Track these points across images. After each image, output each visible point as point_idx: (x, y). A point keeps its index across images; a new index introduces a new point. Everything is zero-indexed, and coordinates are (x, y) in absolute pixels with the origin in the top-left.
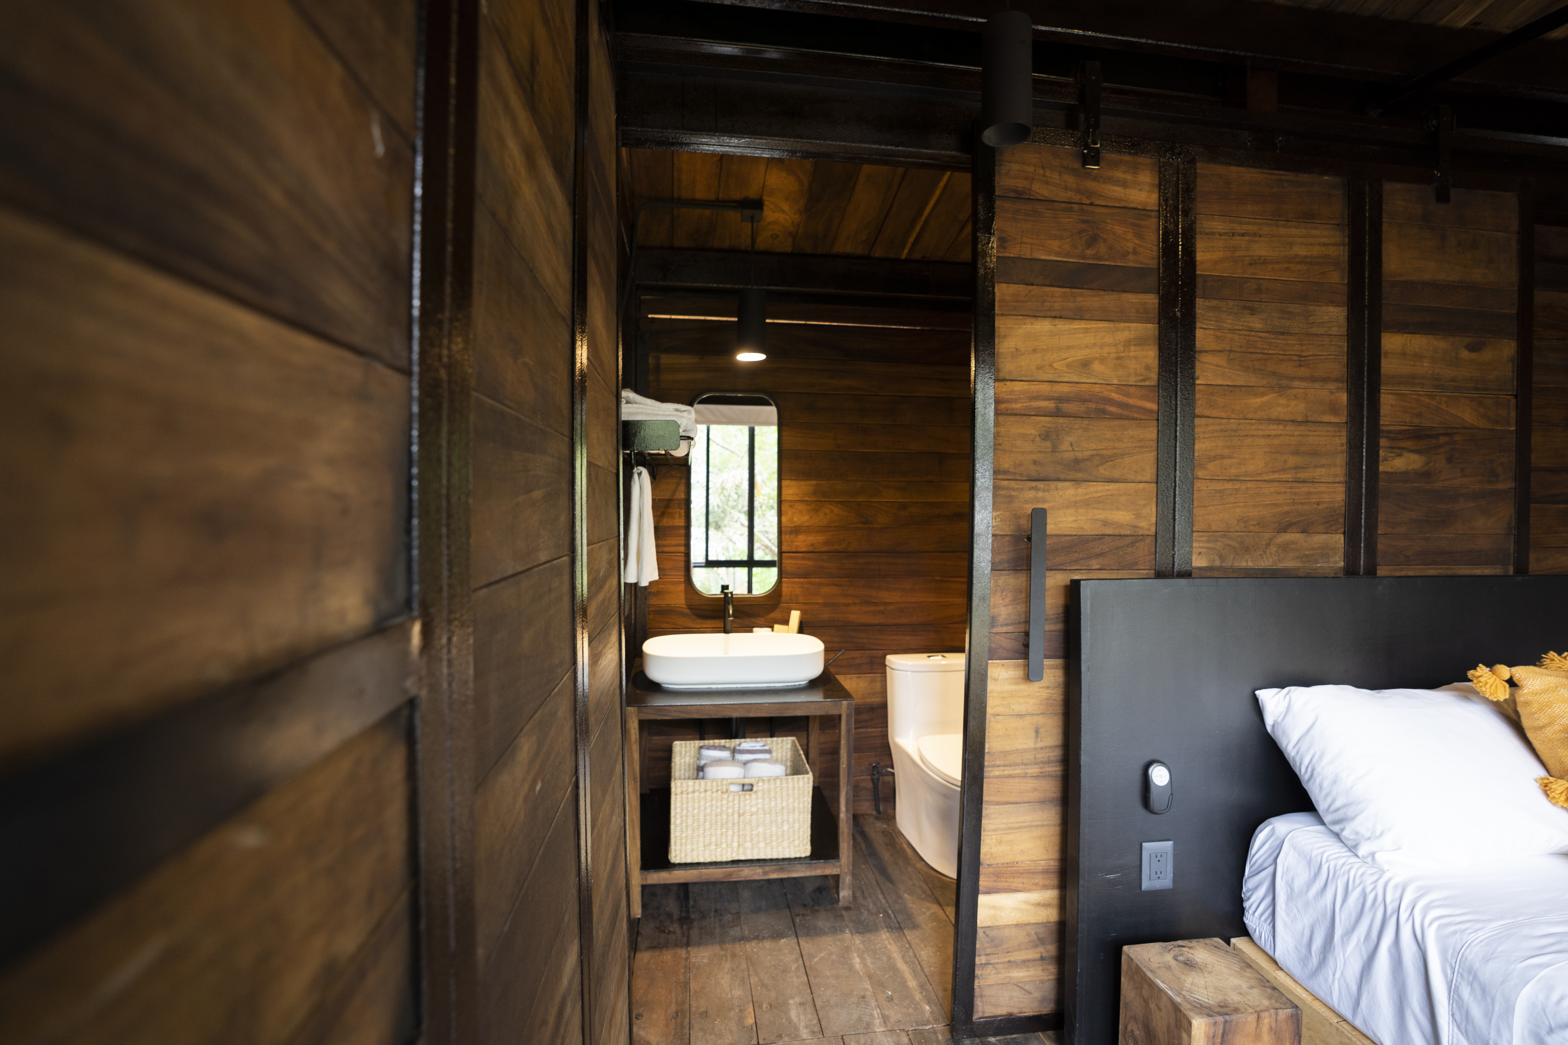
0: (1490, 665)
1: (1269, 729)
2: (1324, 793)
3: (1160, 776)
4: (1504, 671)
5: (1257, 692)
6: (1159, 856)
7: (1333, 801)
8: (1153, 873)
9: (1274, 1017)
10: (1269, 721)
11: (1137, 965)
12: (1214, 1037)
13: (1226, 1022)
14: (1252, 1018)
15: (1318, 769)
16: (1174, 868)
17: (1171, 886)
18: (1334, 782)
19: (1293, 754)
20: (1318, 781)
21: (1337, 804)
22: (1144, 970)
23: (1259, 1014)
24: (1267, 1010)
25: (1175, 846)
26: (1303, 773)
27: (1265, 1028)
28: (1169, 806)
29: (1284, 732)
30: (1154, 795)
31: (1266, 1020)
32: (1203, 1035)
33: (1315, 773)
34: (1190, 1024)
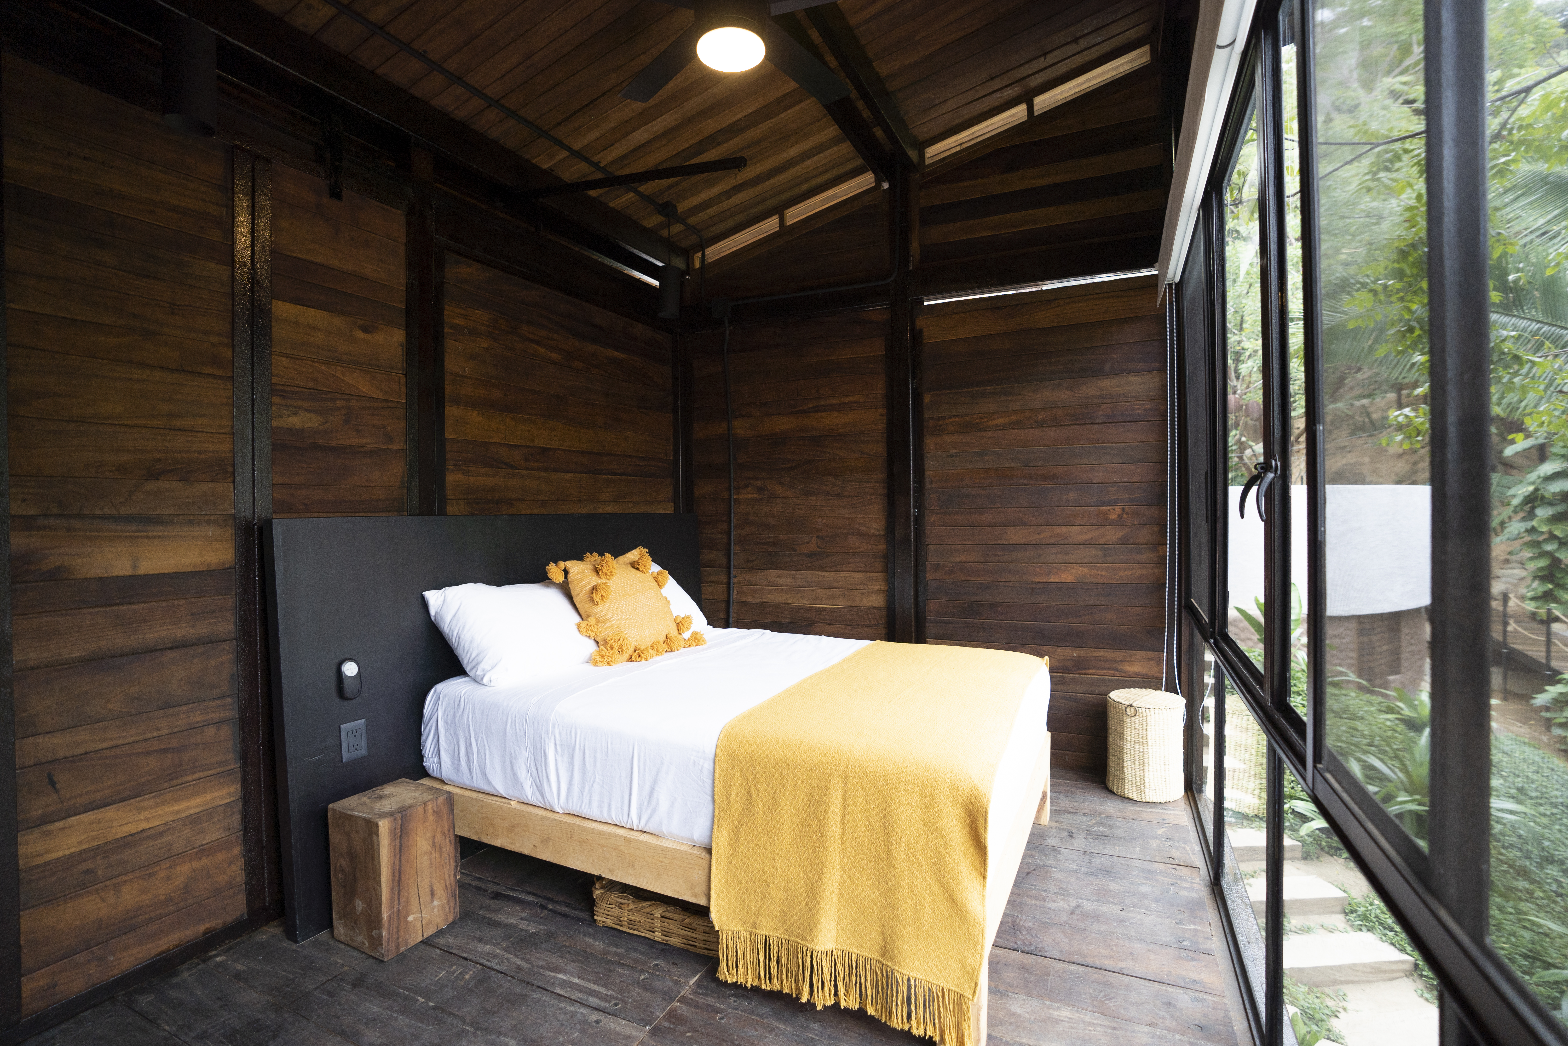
0: (556, 562)
1: (433, 619)
2: (465, 652)
3: (350, 669)
4: (562, 564)
5: (424, 593)
6: (355, 732)
7: (471, 655)
8: (351, 746)
9: (435, 803)
10: (432, 612)
11: (340, 811)
12: (395, 829)
13: (402, 816)
14: (421, 809)
15: (462, 636)
16: (368, 739)
17: (367, 754)
18: (471, 642)
19: (447, 632)
20: (462, 645)
21: (473, 656)
22: (345, 811)
23: (425, 804)
24: (431, 800)
25: (366, 722)
26: (454, 642)
27: (430, 812)
28: (360, 691)
29: (441, 618)
30: (347, 684)
31: (430, 806)
32: (387, 830)
33: (461, 640)
34: (377, 826)
